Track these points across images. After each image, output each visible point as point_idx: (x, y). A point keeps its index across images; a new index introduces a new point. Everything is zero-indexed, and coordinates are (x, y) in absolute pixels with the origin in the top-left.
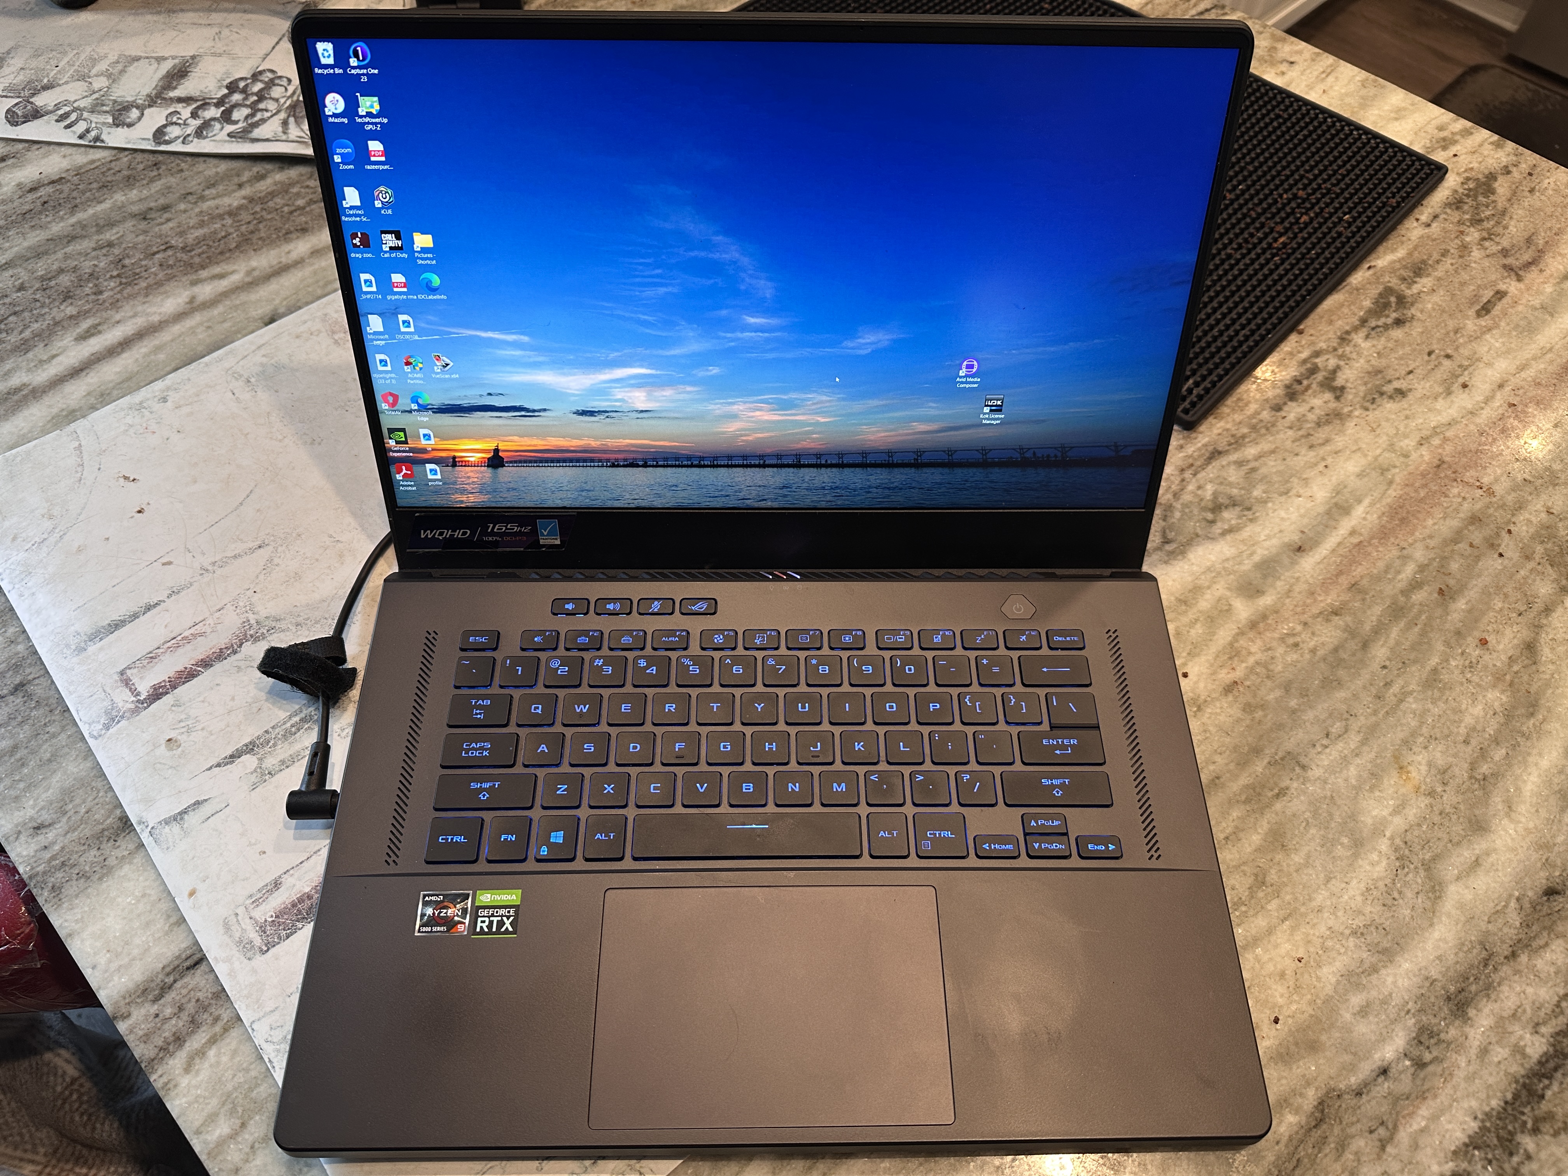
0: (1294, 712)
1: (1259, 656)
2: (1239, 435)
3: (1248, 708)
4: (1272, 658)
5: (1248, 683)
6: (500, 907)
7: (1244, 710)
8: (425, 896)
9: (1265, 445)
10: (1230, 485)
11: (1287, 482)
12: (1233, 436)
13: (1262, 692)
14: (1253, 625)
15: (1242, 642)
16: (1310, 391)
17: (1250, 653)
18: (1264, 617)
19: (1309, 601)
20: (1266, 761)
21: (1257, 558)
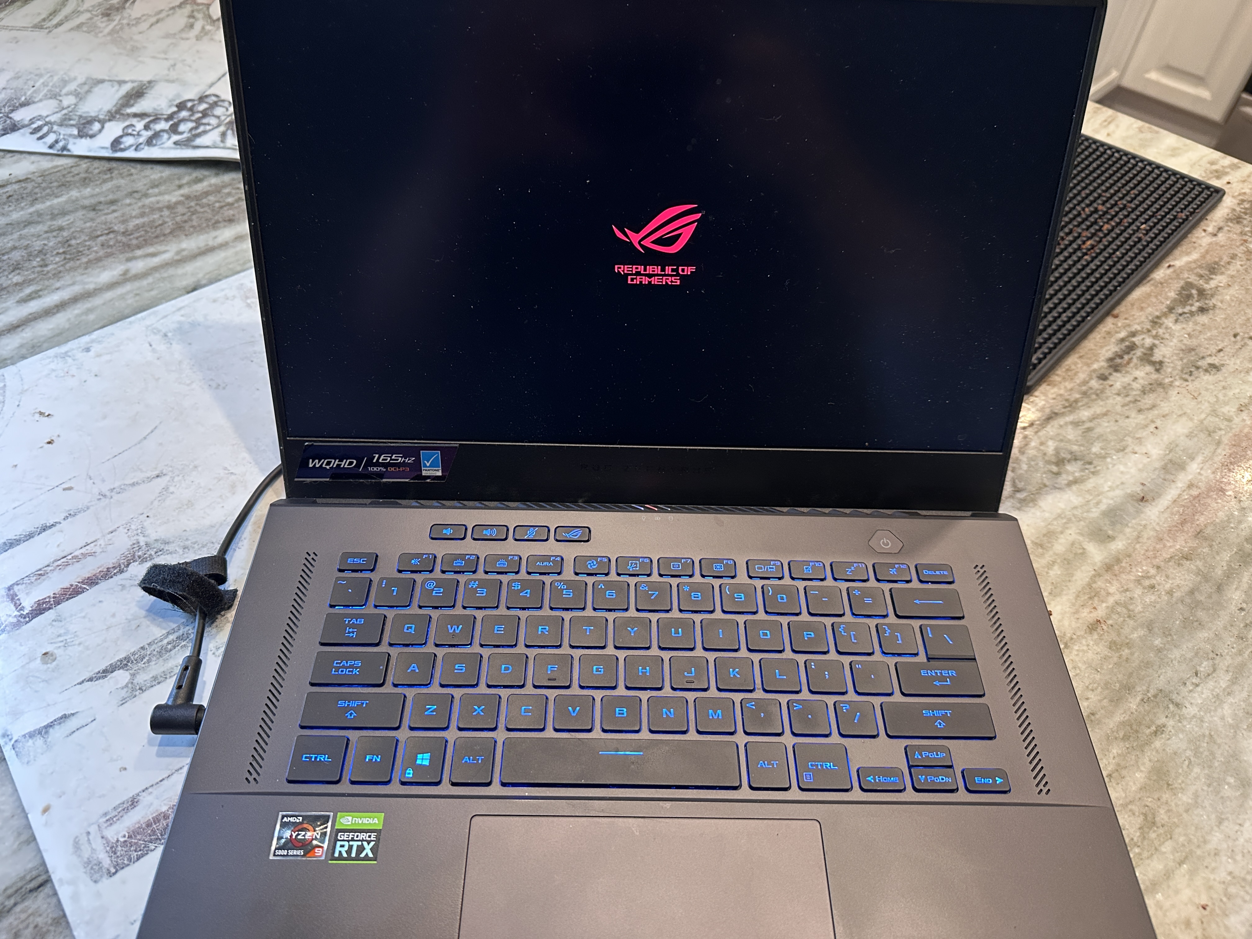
0: (1159, 650)
1: (1117, 597)
2: (1072, 399)
3: (1113, 646)
4: (1131, 599)
5: (1110, 622)
6: (361, 831)
7: (1110, 648)
8: (283, 817)
9: (1098, 408)
10: (1069, 441)
11: (1122, 440)
12: (1067, 400)
13: (1126, 631)
14: (1108, 568)
15: (1100, 583)
16: (1132, 365)
17: (1108, 594)
18: (1118, 561)
19: (1158, 546)
20: (1139, 699)
21: (1103, 507)
